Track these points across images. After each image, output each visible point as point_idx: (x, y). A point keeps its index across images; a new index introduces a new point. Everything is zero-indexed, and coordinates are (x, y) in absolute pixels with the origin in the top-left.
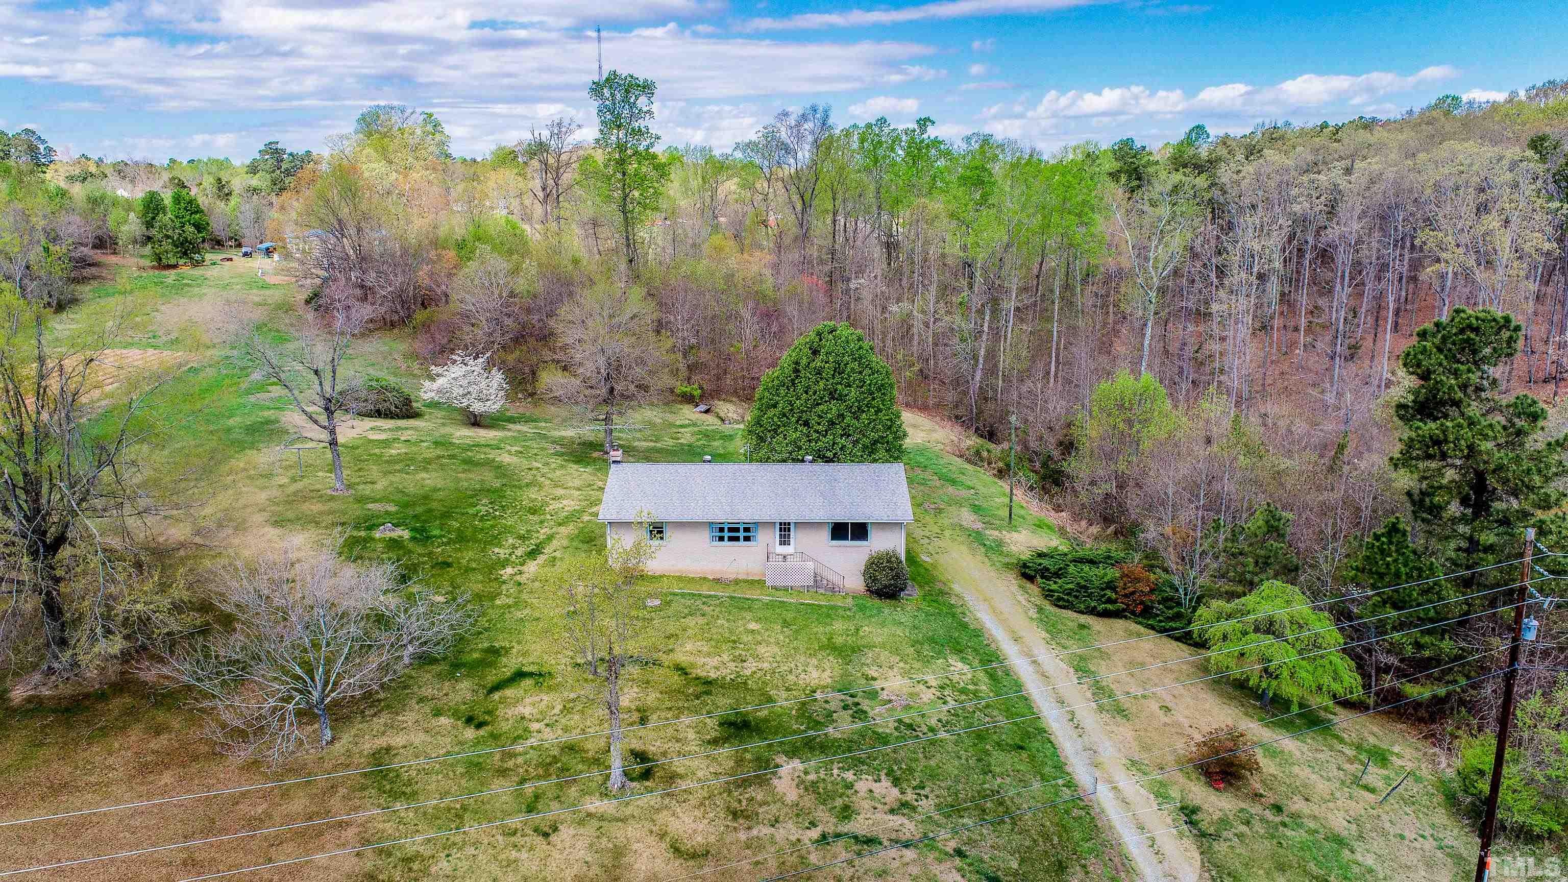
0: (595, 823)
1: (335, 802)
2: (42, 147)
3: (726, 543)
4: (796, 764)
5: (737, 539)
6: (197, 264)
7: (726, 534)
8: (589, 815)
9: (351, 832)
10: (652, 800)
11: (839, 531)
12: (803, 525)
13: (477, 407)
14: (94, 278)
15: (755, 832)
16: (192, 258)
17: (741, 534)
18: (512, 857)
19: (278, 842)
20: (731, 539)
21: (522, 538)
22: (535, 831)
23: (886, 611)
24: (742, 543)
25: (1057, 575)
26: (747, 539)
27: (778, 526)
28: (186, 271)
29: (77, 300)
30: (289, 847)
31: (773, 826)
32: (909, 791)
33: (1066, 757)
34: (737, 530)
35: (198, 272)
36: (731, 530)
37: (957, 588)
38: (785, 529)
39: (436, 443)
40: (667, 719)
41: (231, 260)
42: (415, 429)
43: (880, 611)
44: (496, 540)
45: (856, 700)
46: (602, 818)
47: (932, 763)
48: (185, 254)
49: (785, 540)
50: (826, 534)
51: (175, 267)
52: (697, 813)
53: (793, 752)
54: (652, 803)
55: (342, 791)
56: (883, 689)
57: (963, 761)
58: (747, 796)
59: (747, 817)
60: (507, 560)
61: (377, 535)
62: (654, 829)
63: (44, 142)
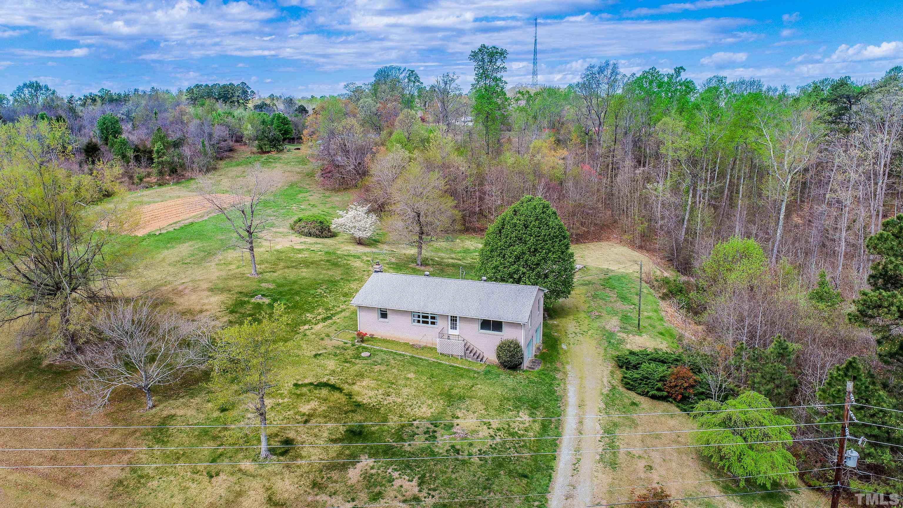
0: (239, 475)
1: (131, 440)
2: (249, 91)
3: (421, 324)
4: (371, 462)
5: (427, 323)
6: (280, 151)
7: (421, 319)
8: (240, 470)
9: (126, 458)
10: (277, 468)
11: (486, 324)
12: (464, 319)
13: (359, 234)
14: (229, 157)
15: (318, 498)
16: (278, 148)
17: (429, 320)
18: (188, 486)
19: (93, 455)
20: (424, 322)
21: (327, 309)
22: (207, 473)
23: (502, 377)
24: (430, 325)
25: (636, 367)
26: (433, 323)
27: (450, 318)
28: (274, 154)
29: (216, 168)
30: (96, 459)
31: (330, 496)
32: (426, 491)
33: (553, 488)
34: (427, 317)
35: (279, 155)
36: (424, 317)
37: (568, 367)
38: (454, 319)
39: (327, 253)
40: (320, 423)
41: (299, 149)
42: (324, 244)
43: (499, 375)
44: (311, 310)
45: (436, 429)
46: (245, 473)
47: (453, 476)
48: (275, 146)
49: (454, 327)
50: (478, 326)
51: (268, 152)
52: (296, 480)
53: (374, 454)
54: (276, 470)
55: (138, 434)
56: (458, 425)
57: (476, 479)
58: (329, 476)
59: (320, 488)
60: (310, 321)
61: (253, 300)
62: (267, 484)
63: (250, 88)
